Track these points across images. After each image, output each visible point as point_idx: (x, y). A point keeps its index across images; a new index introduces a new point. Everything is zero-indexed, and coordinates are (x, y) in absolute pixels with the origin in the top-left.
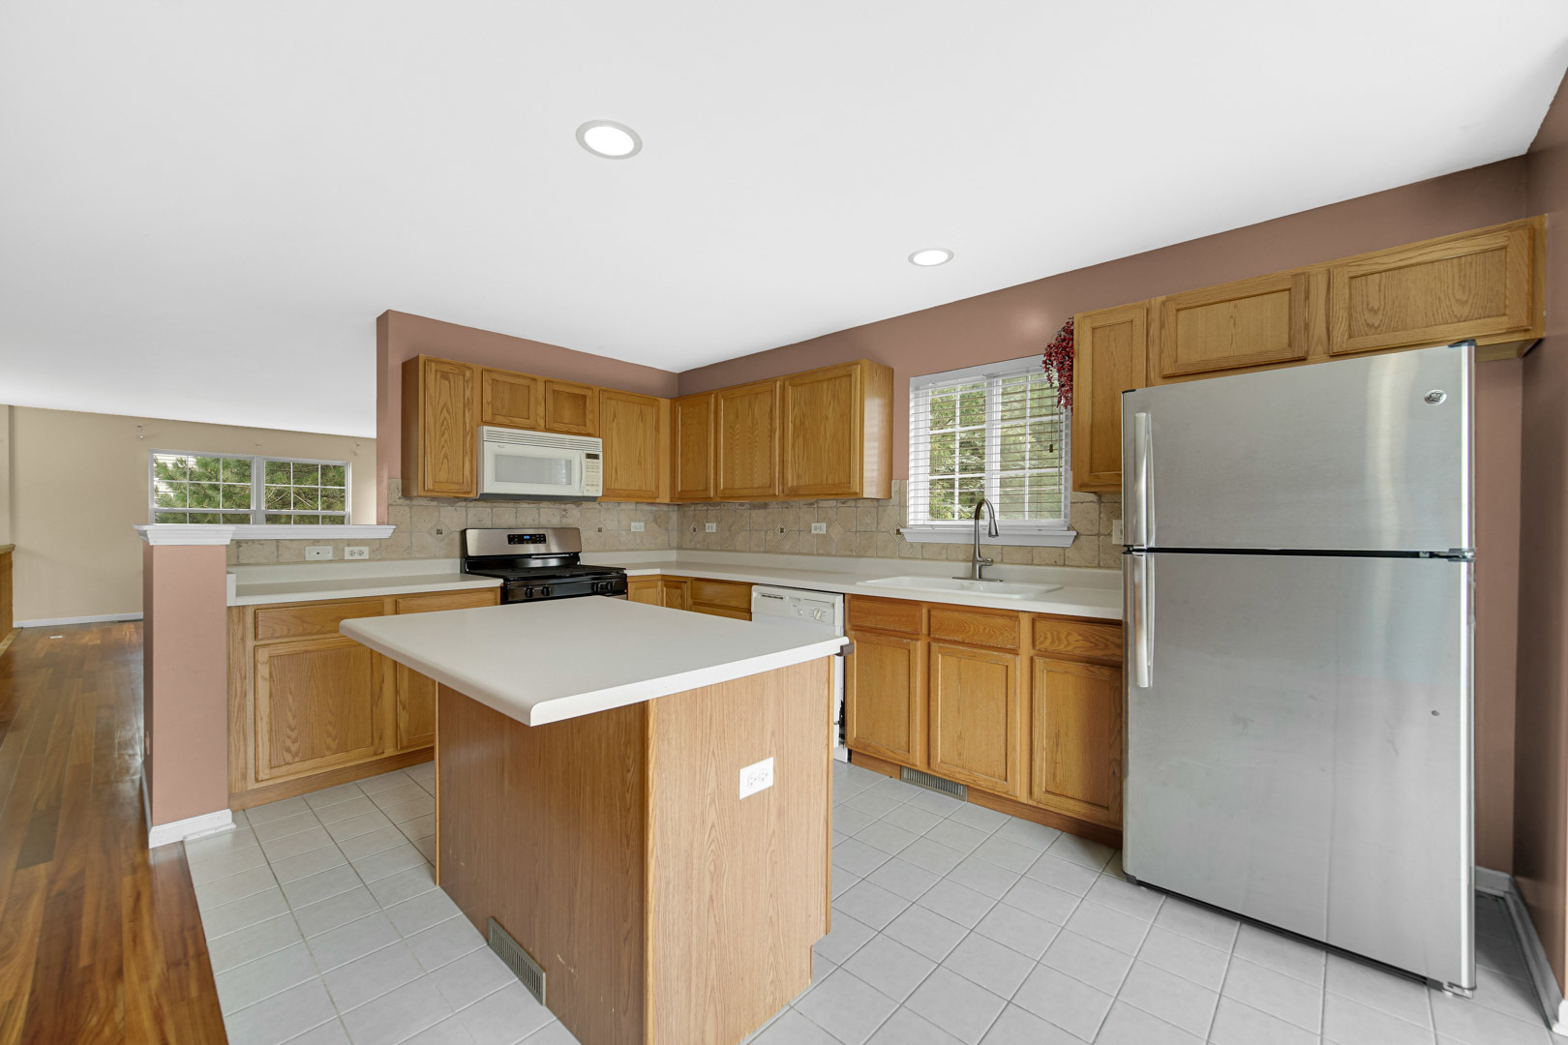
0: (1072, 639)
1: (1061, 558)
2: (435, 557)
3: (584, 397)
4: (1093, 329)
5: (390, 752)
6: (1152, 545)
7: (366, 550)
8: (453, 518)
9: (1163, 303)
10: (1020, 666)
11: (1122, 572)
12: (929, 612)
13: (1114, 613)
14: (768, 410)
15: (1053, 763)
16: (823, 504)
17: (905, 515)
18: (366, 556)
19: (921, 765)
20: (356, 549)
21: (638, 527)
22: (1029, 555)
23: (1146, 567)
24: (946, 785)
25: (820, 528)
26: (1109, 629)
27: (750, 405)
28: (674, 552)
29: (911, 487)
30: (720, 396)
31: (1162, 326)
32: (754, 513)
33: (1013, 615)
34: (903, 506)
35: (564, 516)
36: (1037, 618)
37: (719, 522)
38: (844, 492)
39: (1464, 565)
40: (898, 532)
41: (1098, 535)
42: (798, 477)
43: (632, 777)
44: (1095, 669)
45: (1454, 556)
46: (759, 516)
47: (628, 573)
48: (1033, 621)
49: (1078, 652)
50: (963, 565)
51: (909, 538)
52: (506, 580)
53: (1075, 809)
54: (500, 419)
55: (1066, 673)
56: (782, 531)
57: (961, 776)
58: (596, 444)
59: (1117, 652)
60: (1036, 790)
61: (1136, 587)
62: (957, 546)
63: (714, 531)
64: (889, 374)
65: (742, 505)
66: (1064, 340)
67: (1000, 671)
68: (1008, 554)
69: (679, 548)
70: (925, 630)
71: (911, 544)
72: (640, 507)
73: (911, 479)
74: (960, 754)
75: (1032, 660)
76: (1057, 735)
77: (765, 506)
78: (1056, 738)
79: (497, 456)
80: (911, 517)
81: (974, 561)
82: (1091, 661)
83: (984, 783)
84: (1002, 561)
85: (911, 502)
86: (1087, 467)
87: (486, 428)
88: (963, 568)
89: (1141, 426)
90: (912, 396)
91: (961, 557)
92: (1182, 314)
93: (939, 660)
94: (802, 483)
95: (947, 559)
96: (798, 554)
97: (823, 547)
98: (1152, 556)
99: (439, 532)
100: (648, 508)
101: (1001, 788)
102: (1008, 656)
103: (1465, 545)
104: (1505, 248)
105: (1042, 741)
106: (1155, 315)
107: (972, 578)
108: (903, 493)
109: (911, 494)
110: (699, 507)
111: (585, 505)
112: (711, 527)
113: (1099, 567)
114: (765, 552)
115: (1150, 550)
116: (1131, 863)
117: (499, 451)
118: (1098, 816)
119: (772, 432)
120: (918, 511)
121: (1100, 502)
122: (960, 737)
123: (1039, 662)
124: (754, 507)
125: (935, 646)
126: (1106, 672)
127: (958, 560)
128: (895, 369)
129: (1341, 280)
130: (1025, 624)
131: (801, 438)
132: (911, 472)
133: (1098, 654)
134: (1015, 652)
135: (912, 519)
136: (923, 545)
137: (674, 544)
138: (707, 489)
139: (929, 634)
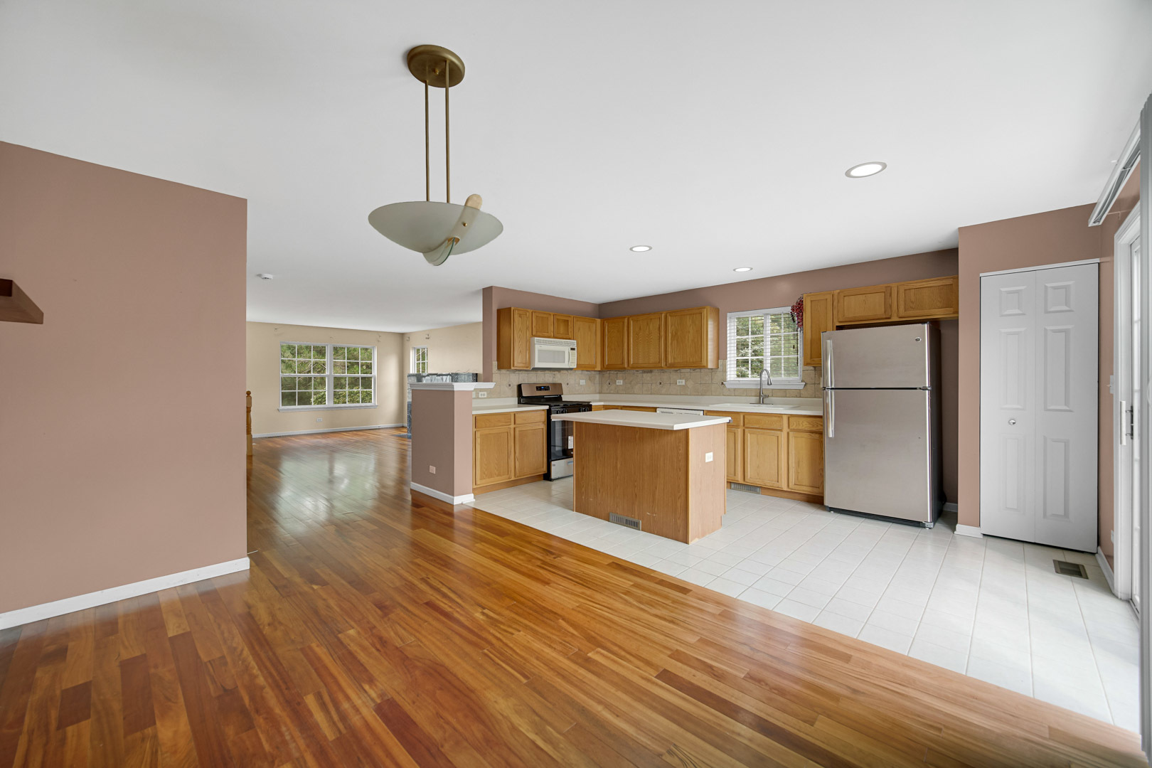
0: (804, 424)
1: (798, 394)
2: (508, 397)
3: (568, 321)
4: (811, 301)
5: (513, 478)
6: (833, 387)
7: (486, 393)
8: (516, 379)
9: (839, 293)
10: (783, 436)
11: (822, 399)
12: (744, 416)
13: (820, 413)
14: (658, 326)
15: (797, 473)
16: (683, 371)
17: (726, 376)
18: (486, 396)
19: (741, 481)
20: (483, 393)
21: (583, 382)
22: (785, 393)
23: (831, 395)
24: (752, 488)
25: (682, 382)
26: (818, 419)
27: (647, 324)
28: (598, 395)
29: (728, 363)
30: (630, 319)
31: (838, 302)
32: (645, 375)
33: (780, 416)
34: (725, 371)
35: (554, 377)
36: (790, 416)
37: (624, 380)
38: (697, 364)
39: (927, 392)
40: (722, 383)
41: (815, 384)
42: (674, 358)
43: (682, 451)
44: (813, 435)
45: (925, 389)
46: (647, 377)
47: (593, 404)
48: (789, 418)
49: (806, 429)
50: (754, 398)
51: (728, 386)
52: (550, 406)
53: (806, 489)
54: (539, 334)
55: (802, 437)
56: (660, 383)
57: (759, 483)
58: (574, 343)
59: (821, 427)
60: (790, 484)
61: (827, 405)
62: (751, 389)
63: (622, 384)
64: (717, 311)
65: (637, 371)
66: (799, 304)
67: (775, 439)
68: (775, 393)
69: (599, 393)
70: (742, 424)
71: (729, 390)
72: (584, 372)
73: (728, 359)
74: (758, 474)
75: (788, 433)
76: (799, 462)
77: (651, 372)
78: (798, 464)
79: (539, 351)
80: (728, 376)
81: (760, 396)
82: (812, 432)
83: (769, 484)
84: (772, 396)
85: (728, 370)
86: (809, 356)
87: (536, 338)
88: (754, 399)
89: (829, 344)
90: (728, 321)
91: (753, 394)
92: (846, 298)
93: (748, 436)
94: (676, 361)
95: (746, 396)
96: (670, 394)
97: (683, 391)
98: (833, 391)
99: (510, 385)
100: (587, 373)
101: (776, 485)
102: (779, 432)
103: (927, 385)
104: (952, 285)
105: (792, 464)
106: (836, 297)
107: (759, 403)
108: (725, 366)
109: (728, 366)
110: (612, 372)
111: (562, 371)
112: (620, 382)
113: (815, 397)
114: (651, 394)
115: (832, 389)
116: (827, 503)
117: (540, 348)
118: (814, 491)
119: (660, 338)
120: (731, 373)
121: (815, 370)
122: (758, 467)
123: (791, 434)
124: (644, 372)
125: (746, 430)
126: (817, 436)
127: (752, 396)
128: (720, 309)
129: (902, 291)
130: (785, 419)
131: (676, 341)
132: (728, 356)
133: (814, 429)
134: (781, 430)
135: (729, 378)
136: (735, 389)
137: (598, 391)
138: (623, 363)
139: (744, 425)
